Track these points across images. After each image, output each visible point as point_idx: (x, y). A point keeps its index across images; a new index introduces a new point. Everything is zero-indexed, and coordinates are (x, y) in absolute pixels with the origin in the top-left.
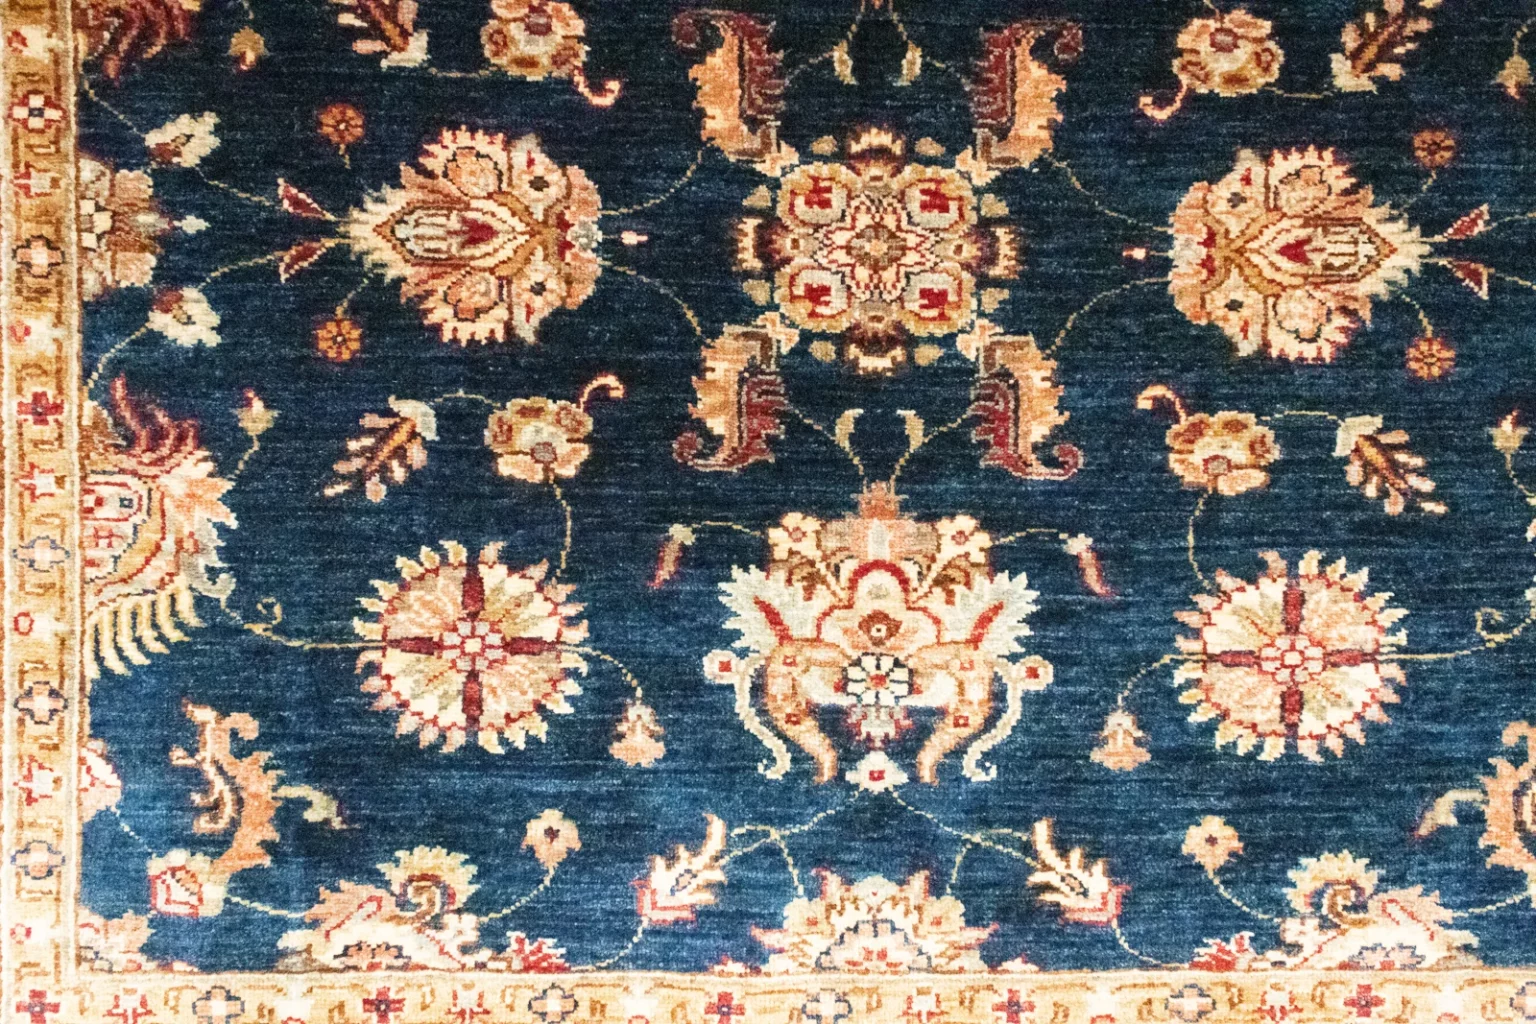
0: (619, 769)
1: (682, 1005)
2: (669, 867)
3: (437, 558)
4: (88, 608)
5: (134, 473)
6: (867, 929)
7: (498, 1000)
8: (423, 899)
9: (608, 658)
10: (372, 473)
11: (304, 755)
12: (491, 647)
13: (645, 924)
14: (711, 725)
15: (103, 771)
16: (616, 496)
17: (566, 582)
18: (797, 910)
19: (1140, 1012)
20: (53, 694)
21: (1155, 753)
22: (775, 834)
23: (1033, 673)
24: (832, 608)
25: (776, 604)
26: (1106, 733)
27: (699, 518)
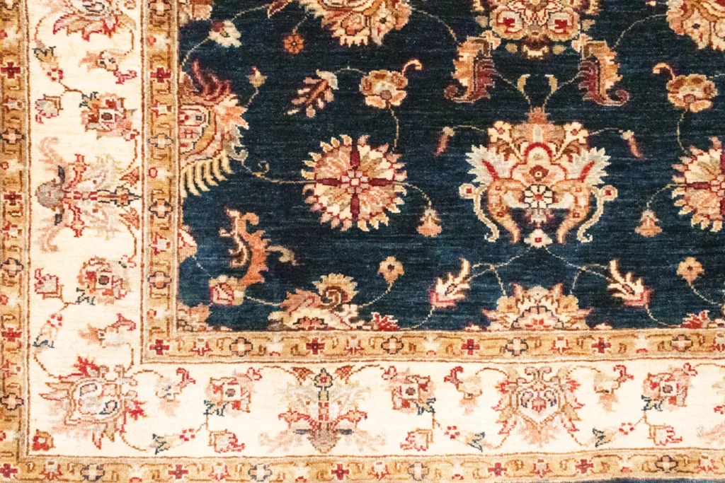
0: (421, 238)
1: (451, 345)
2: (444, 283)
3: (339, 142)
4: (182, 165)
5: (203, 105)
6: (534, 310)
7: (367, 343)
8: (333, 297)
9: (416, 188)
10: (309, 105)
11: (279, 232)
12: (363, 183)
13: (434, 309)
14: (463, 217)
15: (189, 239)
16: (418, 114)
17: (397, 153)
18: (502, 302)
19: (659, 347)
20: (167, 204)
21: (664, 229)
22: (492, 267)
23: (608, 193)
24: (517, 164)
25: (492, 162)
26: (642, 220)
27: (456, 124)
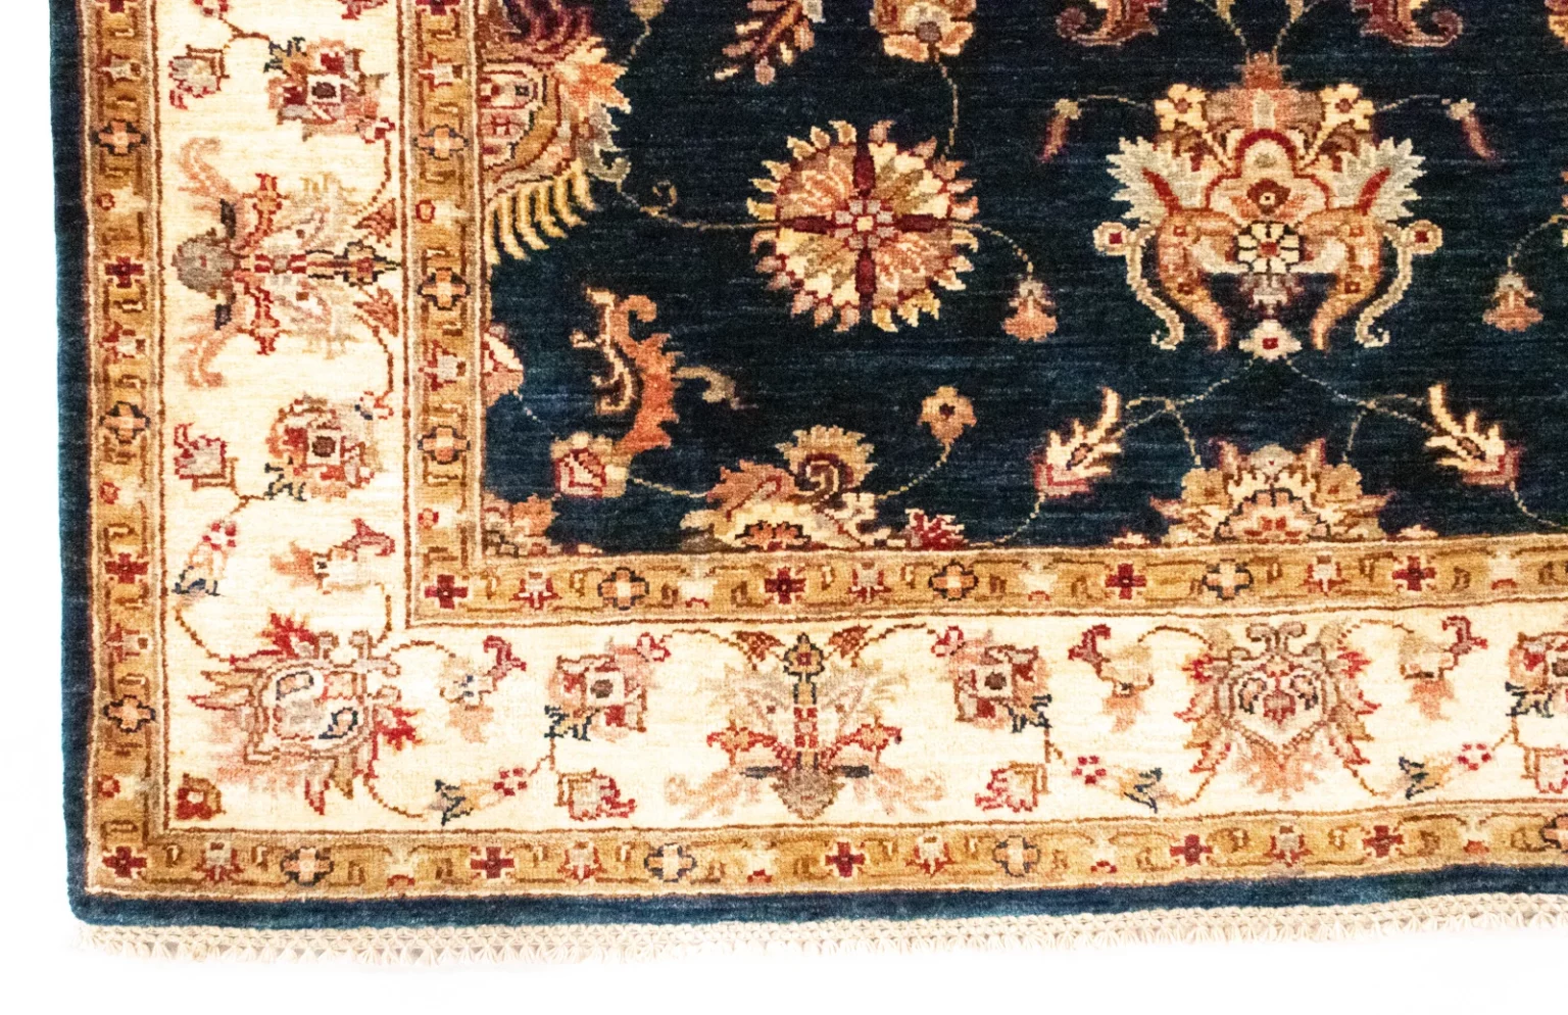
0: (1013, 344)
1: (1082, 579)
2: (1064, 442)
3: (827, 138)
4: (487, 195)
5: (530, 62)
6: (1266, 497)
7: (897, 578)
8: (822, 478)
9: (999, 234)
10: (761, 56)
11: (702, 336)
12: (883, 225)
13: (1042, 499)
14: (1101, 298)
15: (505, 355)
16: (1001, 73)
17: (955, 159)
18: (1194, 481)
19: (1541, 575)
20: (456, 280)
21: (1548, 313)
22: (1170, 406)
23: (1422, 237)
24: (1220, 178)
25: (1164, 173)
26: (1497, 295)
27: (1084, 92)
